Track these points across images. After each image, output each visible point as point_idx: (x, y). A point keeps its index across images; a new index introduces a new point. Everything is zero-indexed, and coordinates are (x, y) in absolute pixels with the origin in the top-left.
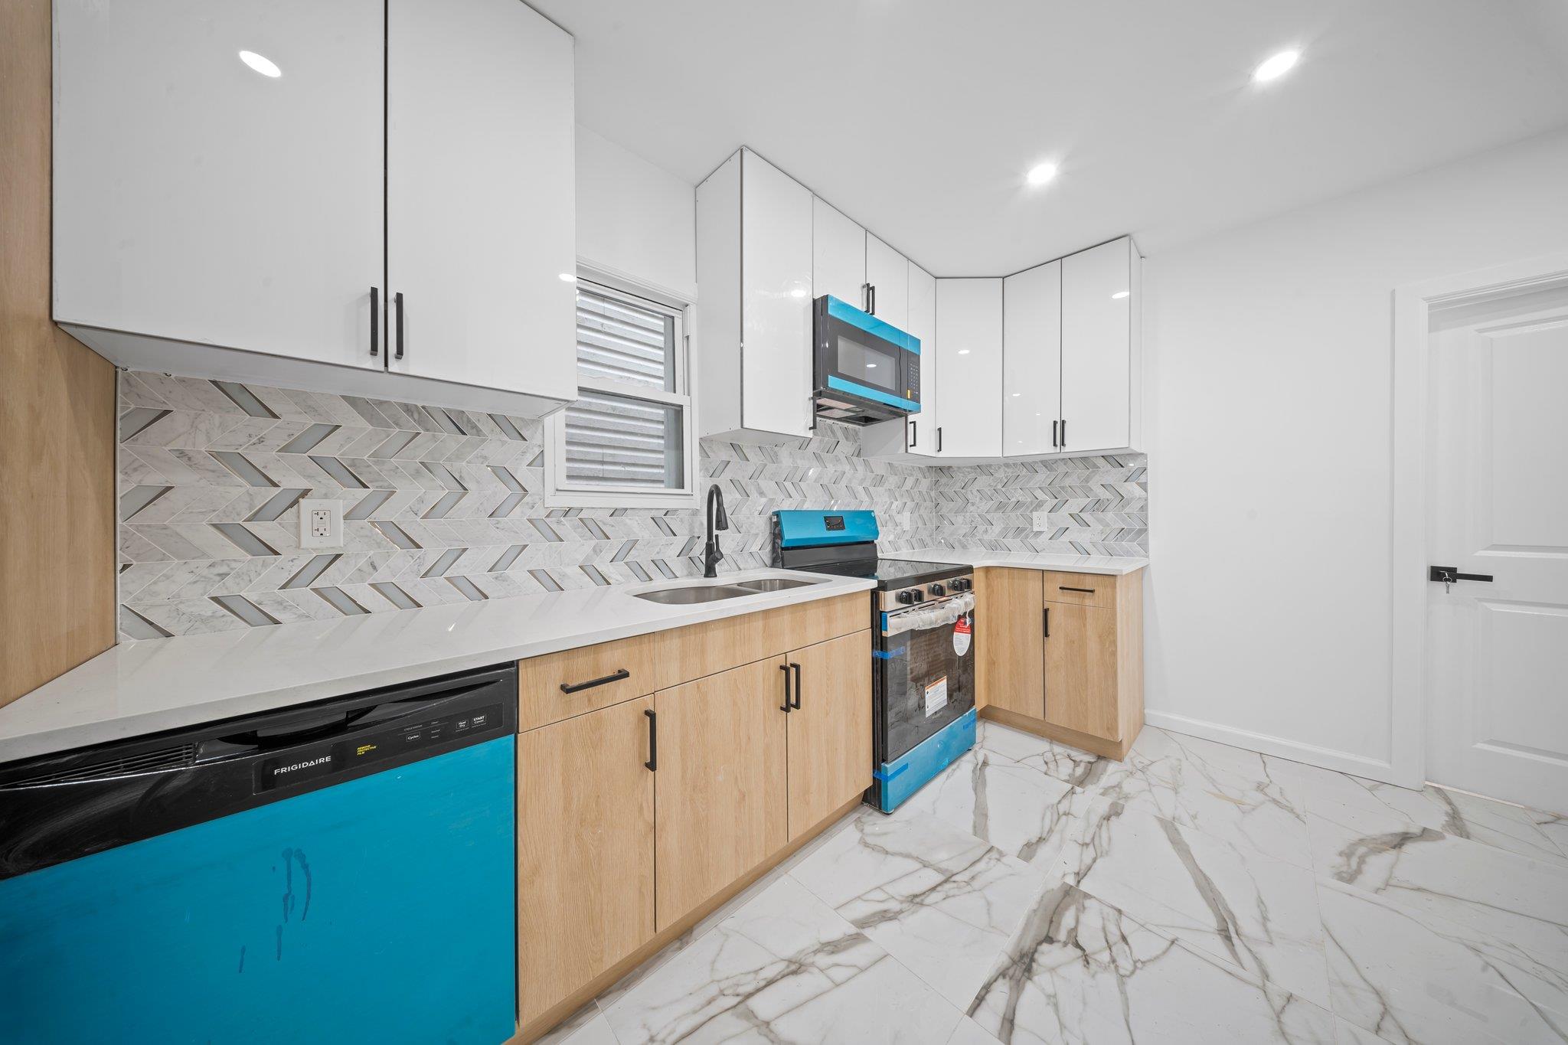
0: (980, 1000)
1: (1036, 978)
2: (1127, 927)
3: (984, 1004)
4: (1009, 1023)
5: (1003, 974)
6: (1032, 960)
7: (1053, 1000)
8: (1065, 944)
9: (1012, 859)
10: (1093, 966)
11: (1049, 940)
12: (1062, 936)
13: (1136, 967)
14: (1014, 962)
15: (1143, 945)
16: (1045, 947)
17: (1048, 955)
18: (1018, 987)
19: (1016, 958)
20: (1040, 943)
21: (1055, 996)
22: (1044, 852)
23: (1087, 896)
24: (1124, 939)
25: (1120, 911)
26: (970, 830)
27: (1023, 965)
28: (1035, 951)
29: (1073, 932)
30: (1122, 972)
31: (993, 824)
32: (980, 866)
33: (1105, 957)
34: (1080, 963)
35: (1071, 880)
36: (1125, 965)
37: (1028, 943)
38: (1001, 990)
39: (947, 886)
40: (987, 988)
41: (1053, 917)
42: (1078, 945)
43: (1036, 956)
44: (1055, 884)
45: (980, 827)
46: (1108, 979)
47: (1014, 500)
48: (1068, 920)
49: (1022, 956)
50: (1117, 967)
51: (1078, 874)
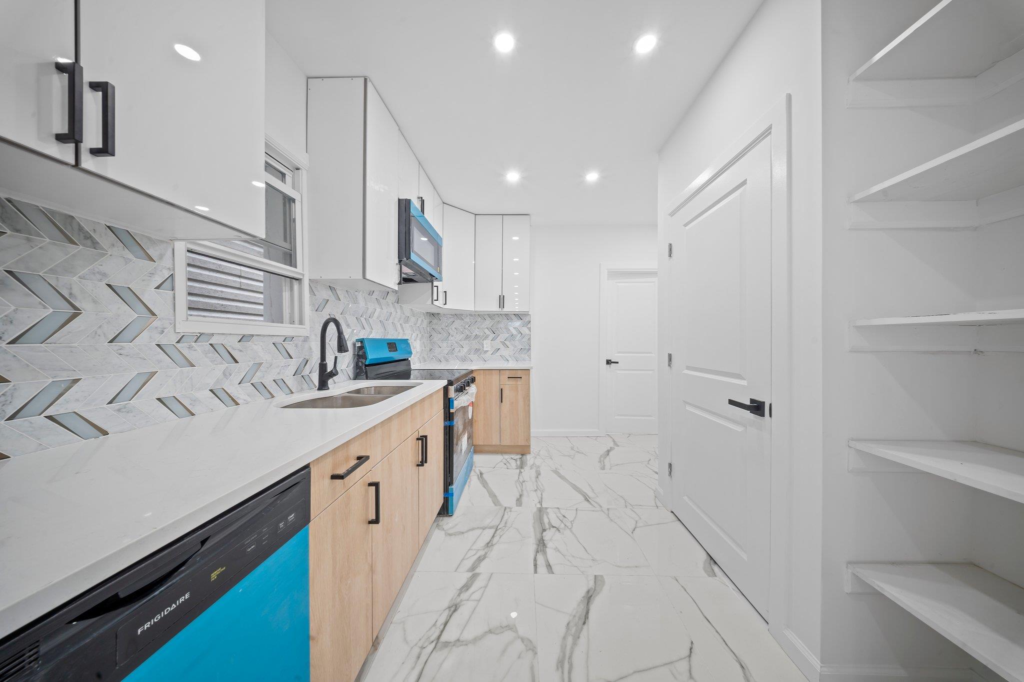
0: (535, 565)
1: (548, 546)
2: (563, 512)
3: (538, 566)
4: (549, 566)
5: (537, 552)
6: (543, 540)
7: (557, 550)
8: (550, 529)
9: (515, 508)
10: (561, 531)
11: (544, 530)
12: (547, 526)
13: (572, 524)
14: (538, 545)
15: (570, 516)
16: (544, 534)
17: (547, 535)
18: (544, 553)
19: (538, 543)
20: (542, 533)
21: (557, 548)
22: (524, 499)
23: (546, 508)
24: (564, 516)
25: (558, 508)
26: (493, 505)
27: (541, 544)
28: (542, 537)
29: (549, 523)
30: (570, 527)
31: (500, 498)
32: (506, 517)
33: (563, 526)
34: (557, 532)
35: (539, 506)
36: (569, 524)
37: (539, 536)
38: (540, 558)
39: (498, 532)
40: (535, 560)
41: (540, 520)
42: (553, 527)
43: (544, 538)
44: (535, 510)
45: (496, 502)
46: (567, 532)
47: (474, 334)
48: (546, 520)
49: (539, 542)
50: (567, 527)
51: (539, 502)
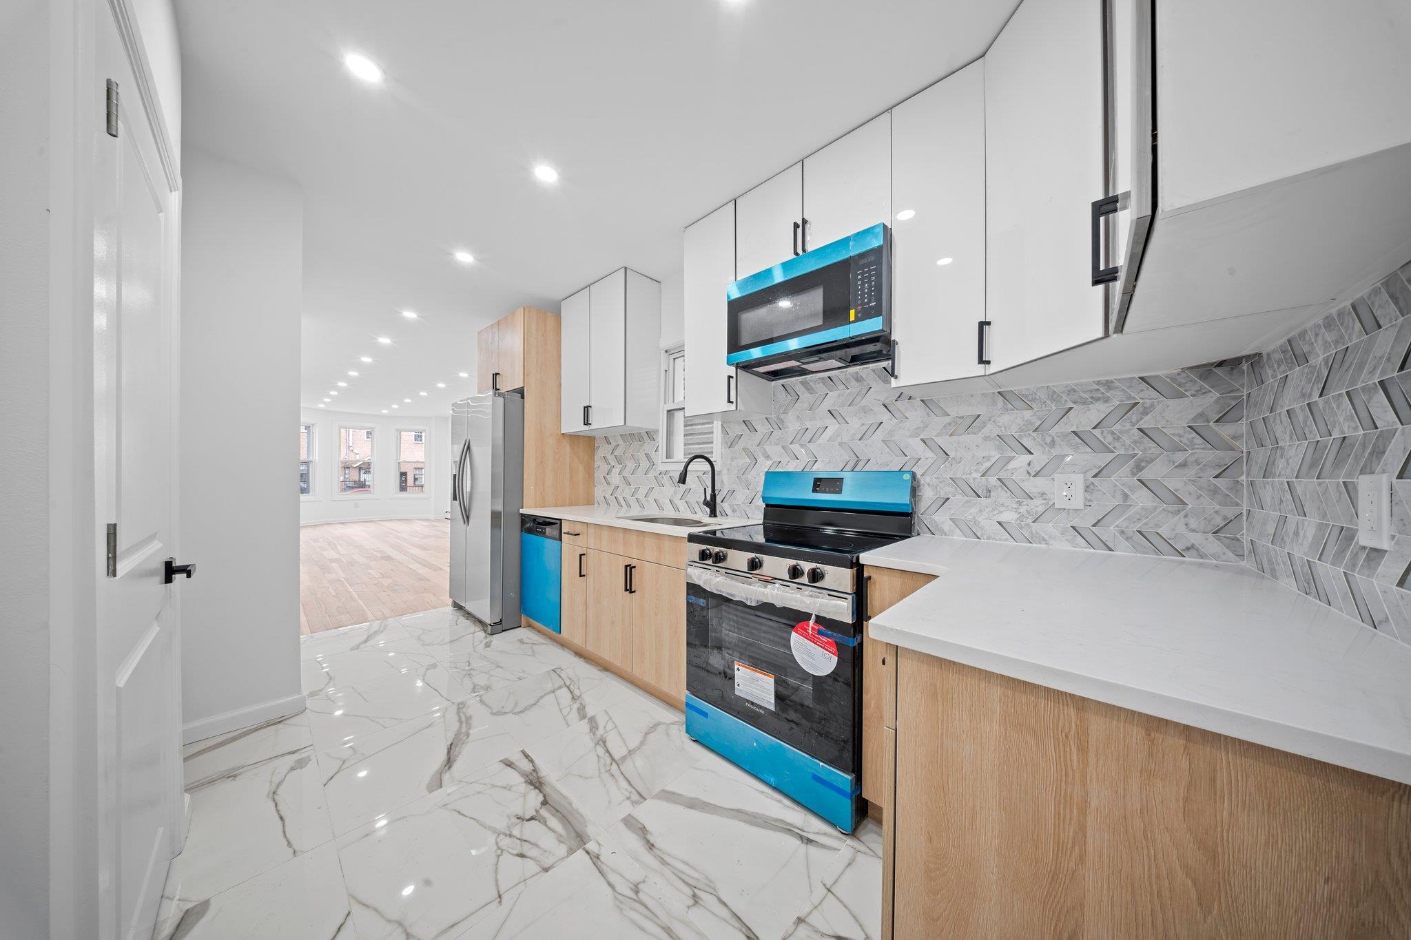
0: (527, 756)
1: (525, 784)
2: (531, 867)
3: (524, 757)
4: (509, 764)
5: (535, 770)
6: (536, 788)
7: (508, 788)
8: (537, 811)
9: (627, 809)
10: (515, 820)
11: (545, 803)
12: (544, 812)
13: (499, 848)
14: (538, 778)
15: (511, 868)
16: (541, 798)
17: (535, 798)
18: (524, 774)
19: (541, 780)
20: (544, 796)
21: (510, 790)
22: (633, 842)
23: (571, 851)
24: (522, 856)
25: (546, 870)
26: (669, 788)
27: (536, 782)
28: (541, 792)
29: (545, 822)
30: (502, 836)
32: (624, 784)
33: (516, 832)
34: (521, 814)
35: (591, 846)
36: (505, 842)
37: (547, 790)
38: (526, 766)
40: (532, 761)
41: (566, 816)
42: (532, 819)
43: (537, 791)
44: (590, 830)
45: (669, 796)
46: (501, 825)
48: (554, 822)
49: (540, 783)
50: (506, 835)
51: (598, 857)
